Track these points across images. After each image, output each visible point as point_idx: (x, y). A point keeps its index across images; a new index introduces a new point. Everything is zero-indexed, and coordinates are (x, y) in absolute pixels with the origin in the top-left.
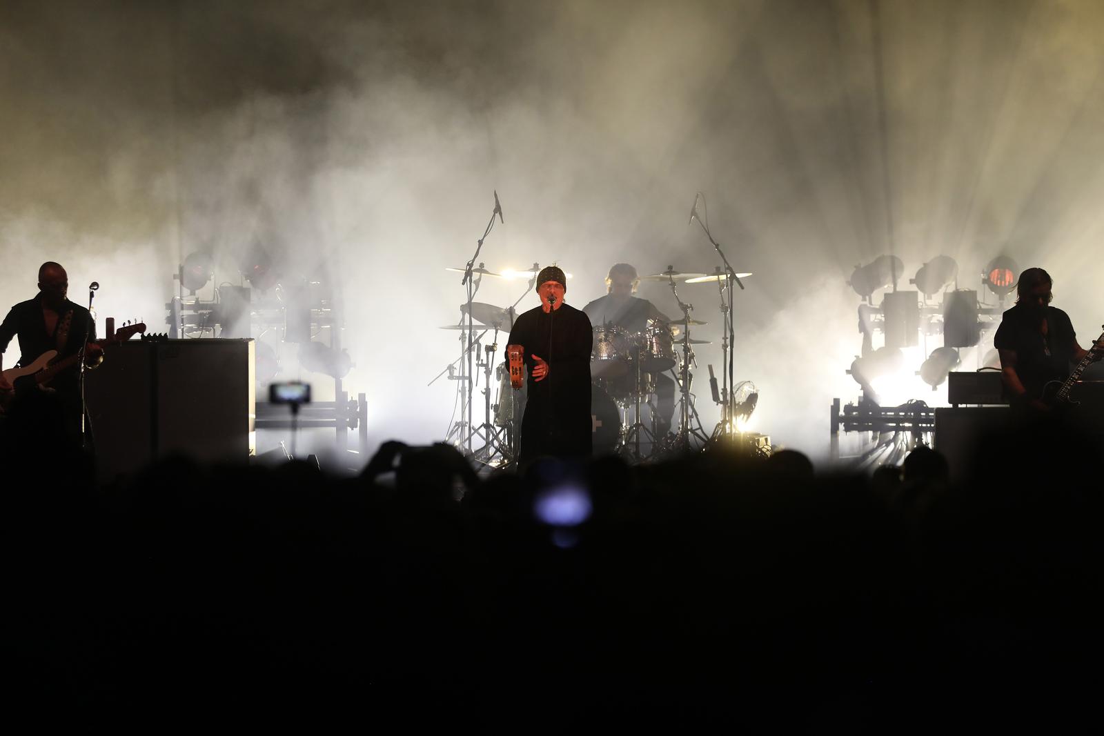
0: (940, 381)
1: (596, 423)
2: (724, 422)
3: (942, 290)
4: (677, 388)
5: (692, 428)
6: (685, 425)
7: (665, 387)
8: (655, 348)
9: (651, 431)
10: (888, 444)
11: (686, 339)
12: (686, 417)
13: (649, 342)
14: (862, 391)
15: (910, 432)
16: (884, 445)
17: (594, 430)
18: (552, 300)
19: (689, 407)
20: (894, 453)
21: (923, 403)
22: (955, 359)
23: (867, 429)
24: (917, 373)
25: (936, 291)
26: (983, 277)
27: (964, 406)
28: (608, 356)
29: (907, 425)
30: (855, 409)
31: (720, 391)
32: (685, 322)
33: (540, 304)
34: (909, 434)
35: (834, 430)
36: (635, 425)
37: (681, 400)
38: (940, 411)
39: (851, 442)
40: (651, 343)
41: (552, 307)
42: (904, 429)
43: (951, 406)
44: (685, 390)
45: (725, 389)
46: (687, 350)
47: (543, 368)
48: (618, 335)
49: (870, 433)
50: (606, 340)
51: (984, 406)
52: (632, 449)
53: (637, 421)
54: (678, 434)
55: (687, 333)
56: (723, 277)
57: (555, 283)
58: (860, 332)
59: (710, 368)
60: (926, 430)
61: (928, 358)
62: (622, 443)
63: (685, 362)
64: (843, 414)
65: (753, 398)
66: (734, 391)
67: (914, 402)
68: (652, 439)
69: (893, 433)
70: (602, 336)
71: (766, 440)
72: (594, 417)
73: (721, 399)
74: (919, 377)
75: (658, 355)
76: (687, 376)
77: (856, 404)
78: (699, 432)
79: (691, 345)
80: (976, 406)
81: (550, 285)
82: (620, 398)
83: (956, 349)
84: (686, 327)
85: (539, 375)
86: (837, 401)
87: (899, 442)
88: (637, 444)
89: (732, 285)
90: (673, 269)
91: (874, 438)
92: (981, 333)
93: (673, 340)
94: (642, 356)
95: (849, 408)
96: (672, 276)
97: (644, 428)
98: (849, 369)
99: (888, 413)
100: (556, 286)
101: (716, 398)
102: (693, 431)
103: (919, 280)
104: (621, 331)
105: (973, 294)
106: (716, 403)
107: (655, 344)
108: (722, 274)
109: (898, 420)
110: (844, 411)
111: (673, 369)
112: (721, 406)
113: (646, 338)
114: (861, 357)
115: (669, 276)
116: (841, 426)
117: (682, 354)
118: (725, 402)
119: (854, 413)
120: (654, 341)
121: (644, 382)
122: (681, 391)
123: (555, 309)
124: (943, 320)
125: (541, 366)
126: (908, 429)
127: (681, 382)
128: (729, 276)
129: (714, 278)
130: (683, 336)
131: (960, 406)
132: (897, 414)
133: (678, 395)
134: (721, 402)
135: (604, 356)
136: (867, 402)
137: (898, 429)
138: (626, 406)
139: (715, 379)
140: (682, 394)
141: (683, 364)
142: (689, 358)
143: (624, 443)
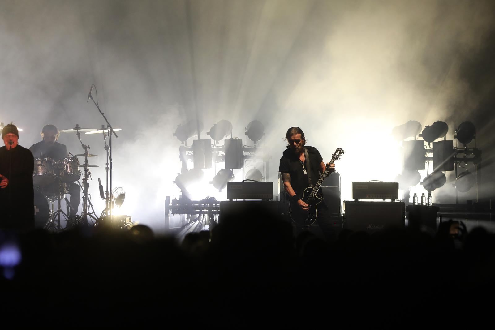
0: (223, 187)
1: (36, 210)
2: (107, 209)
3: (224, 138)
4: (81, 191)
5: (89, 213)
6: (85, 210)
7: (74, 190)
8: (69, 169)
9: (67, 214)
10: (195, 221)
11: (86, 165)
12: (85, 206)
13: (65, 166)
14: (182, 192)
15: (207, 215)
16: (193, 221)
17: (35, 214)
18: (11, 143)
19: (88, 201)
20: (199, 225)
21: (214, 198)
22: (231, 175)
23: (184, 213)
24: (211, 183)
25: (221, 139)
26: (246, 132)
27: (235, 200)
28: (43, 174)
29: (205, 210)
30: (178, 202)
31: (105, 192)
32: (85, 155)
33: (4, 145)
34: (206, 215)
35: (167, 214)
36: (57, 211)
37: (83, 197)
38: (222, 203)
39: (176, 219)
40: (67, 166)
41: (11, 147)
42: (204, 213)
43: (228, 200)
44: (85, 192)
45: (107, 192)
46: (86, 170)
47: (6, 181)
48: (48, 162)
49: (186, 215)
50: (41, 165)
51: (246, 200)
52: (56, 223)
53: (59, 209)
54: (81, 216)
55: (86, 161)
56: (106, 131)
57: (12, 134)
58: (181, 161)
59: (99, 180)
60: (216, 213)
61: (217, 174)
62: (50, 221)
63: (86, 177)
64: (172, 205)
65: (122, 196)
66: (112, 192)
67: (209, 198)
68: (67, 219)
69: (198, 215)
70: (39, 162)
71: (130, 219)
72: (35, 207)
73: (105, 197)
74: (212, 185)
75: (70, 173)
76: (86, 185)
77: (178, 199)
78: (93, 215)
79: (89, 167)
80: (242, 200)
81: (9, 136)
82: (49, 196)
83: (232, 170)
84: (86, 158)
85: (4, 185)
86: (168, 198)
87: (201, 220)
88: (59, 221)
89: (111, 135)
90: (79, 127)
91: (188, 218)
92: (244, 161)
93: (78, 164)
94: (62, 174)
95: (175, 201)
96: (78, 130)
97: (63, 213)
98: (175, 180)
99: (195, 204)
100: (13, 136)
101: (102, 196)
102: (90, 214)
103: (212, 133)
104: (50, 160)
105: (240, 141)
106: (102, 199)
107: (69, 167)
108: (105, 129)
109: (201, 208)
110: (172, 203)
111: (79, 180)
112: (105, 200)
113: (63, 164)
114: (181, 174)
115: (76, 130)
116: (171, 212)
117: (84, 172)
118: (107, 199)
119: (177, 204)
120: (68, 165)
121: (63, 188)
122: (83, 193)
123: (12, 148)
124: (224, 154)
125: (5, 180)
126: (206, 213)
127: (83, 188)
128: (109, 130)
129: (101, 131)
130: (84, 163)
131: (233, 200)
132: (200, 205)
133: (82, 195)
134: (105, 199)
135: (41, 174)
136: (184, 198)
137: (201, 213)
138: (53, 201)
139: (102, 186)
140: (84, 194)
141: (84, 178)
142: (87, 174)
143: (51, 221)
